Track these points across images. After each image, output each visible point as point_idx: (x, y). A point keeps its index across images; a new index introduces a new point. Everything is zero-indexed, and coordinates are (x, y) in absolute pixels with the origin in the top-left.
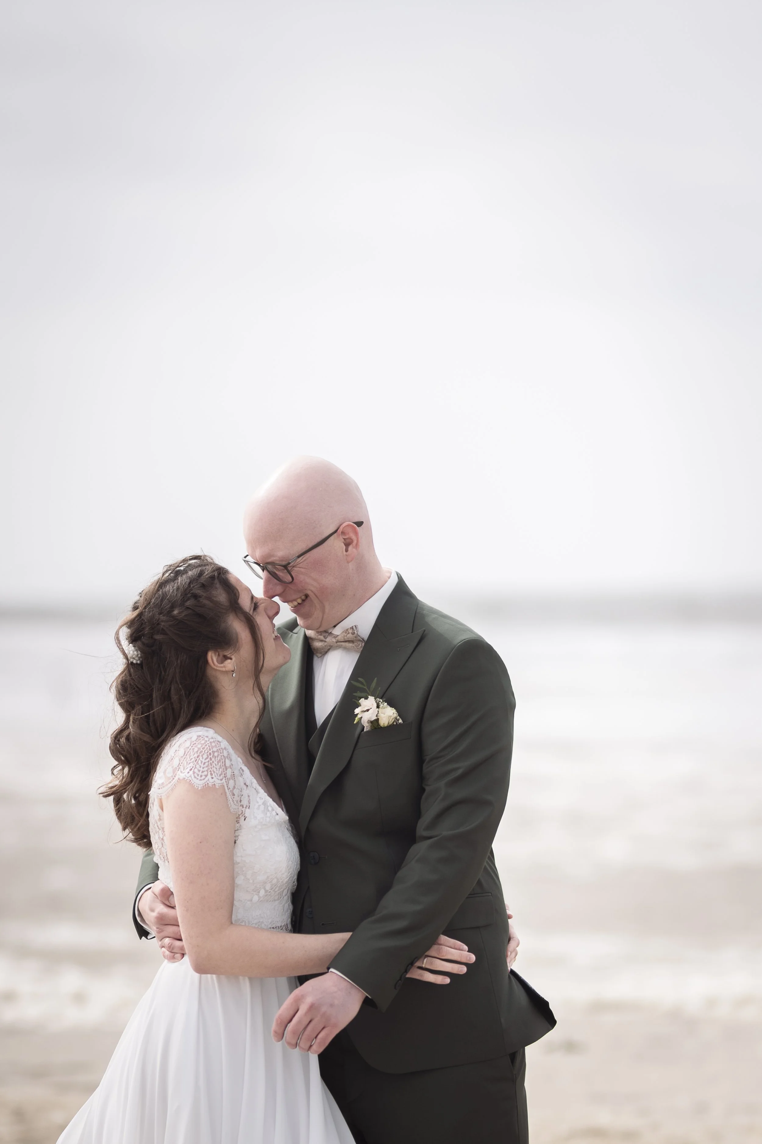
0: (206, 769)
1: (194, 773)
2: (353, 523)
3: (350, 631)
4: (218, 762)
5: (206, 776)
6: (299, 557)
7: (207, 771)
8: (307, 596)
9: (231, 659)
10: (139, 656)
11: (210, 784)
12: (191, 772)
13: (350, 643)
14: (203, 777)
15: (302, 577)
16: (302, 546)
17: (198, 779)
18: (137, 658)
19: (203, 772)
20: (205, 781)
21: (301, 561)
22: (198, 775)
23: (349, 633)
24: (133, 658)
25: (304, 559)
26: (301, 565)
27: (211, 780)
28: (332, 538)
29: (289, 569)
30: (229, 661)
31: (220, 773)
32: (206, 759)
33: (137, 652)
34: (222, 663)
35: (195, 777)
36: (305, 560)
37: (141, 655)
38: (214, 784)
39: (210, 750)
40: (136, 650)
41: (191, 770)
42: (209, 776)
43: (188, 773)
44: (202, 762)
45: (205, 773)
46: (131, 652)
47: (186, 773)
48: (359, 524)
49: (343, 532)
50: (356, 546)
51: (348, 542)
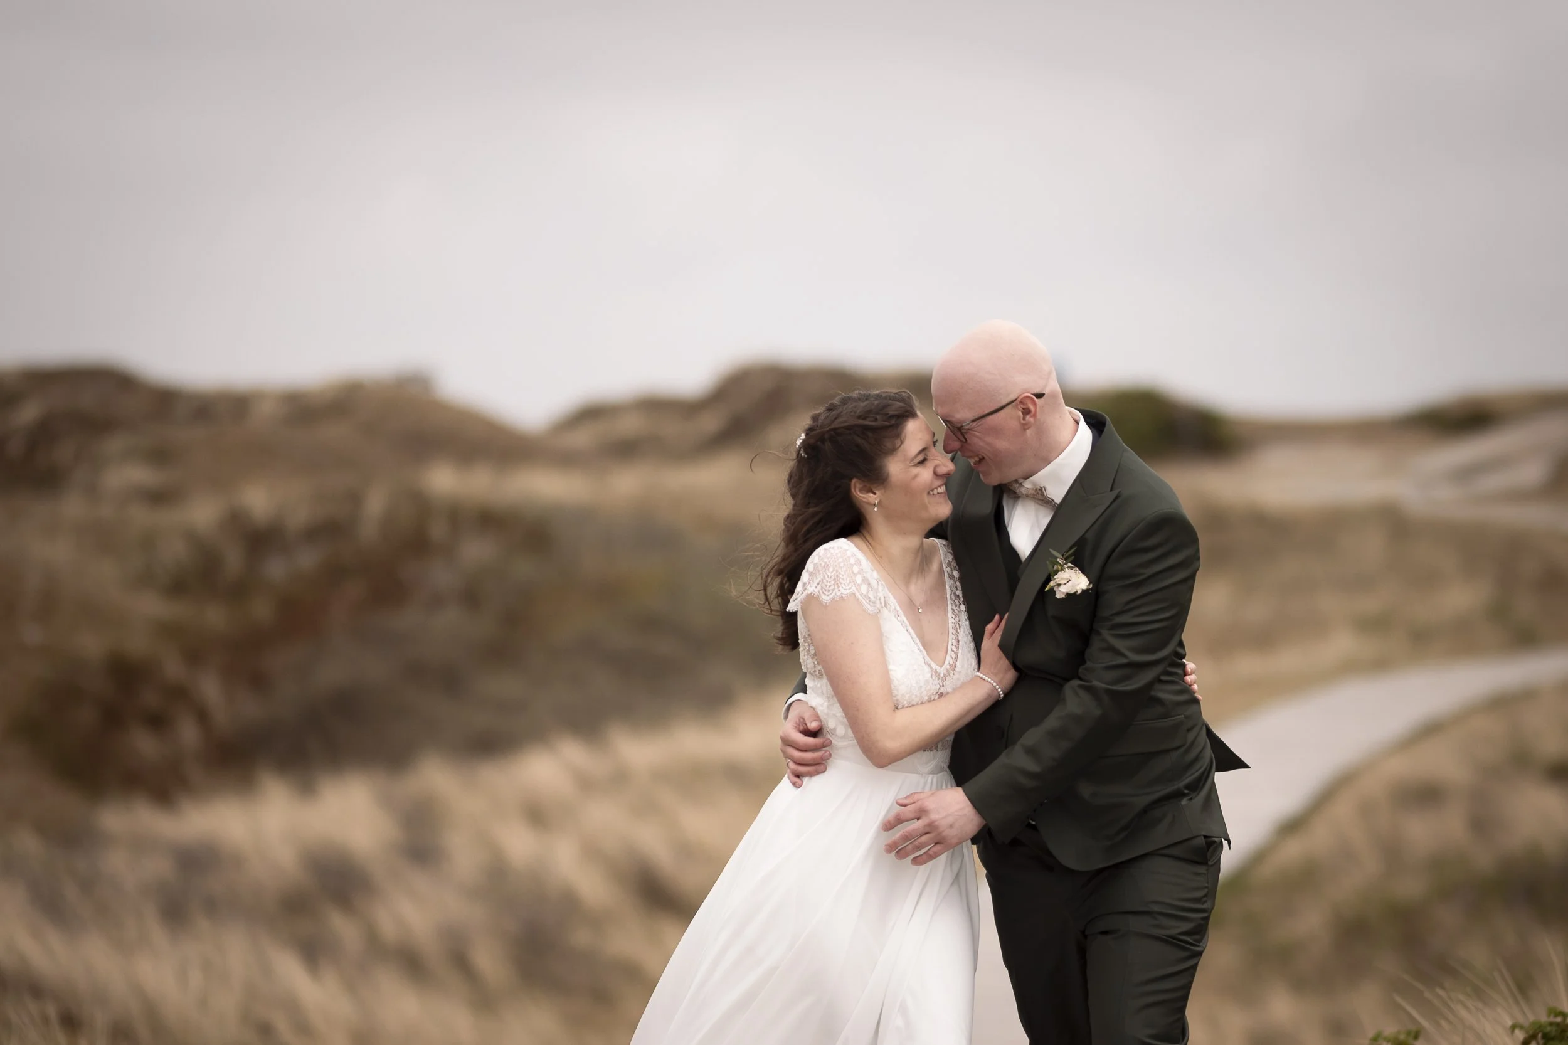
0: (833, 582)
1: (822, 588)
2: (1034, 395)
4: (845, 572)
5: (833, 590)
6: (973, 421)
7: (834, 585)
8: (983, 458)
9: (874, 494)
11: (837, 598)
12: (819, 587)
14: (831, 592)
15: (975, 440)
16: (978, 412)
17: (825, 594)
19: (830, 586)
20: (831, 596)
22: (826, 590)
25: (976, 424)
26: (976, 429)
27: (839, 594)
28: (1010, 406)
29: (963, 431)
30: (871, 495)
31: (848, 582)
32: (832, 573)
34: (865, 493)
35: (823, 593)
36: (980, 425)
38: (842, 597)
39: (835, 561)
41: (818, 584)
42: (836, 590)
43: (816, 587)
44: (828, 576)
45: (832, 587)
47: (814, 588)
48: (1039, 396)
49: (1021, 402)
50: (1035, 416)
51: (1026, 412)
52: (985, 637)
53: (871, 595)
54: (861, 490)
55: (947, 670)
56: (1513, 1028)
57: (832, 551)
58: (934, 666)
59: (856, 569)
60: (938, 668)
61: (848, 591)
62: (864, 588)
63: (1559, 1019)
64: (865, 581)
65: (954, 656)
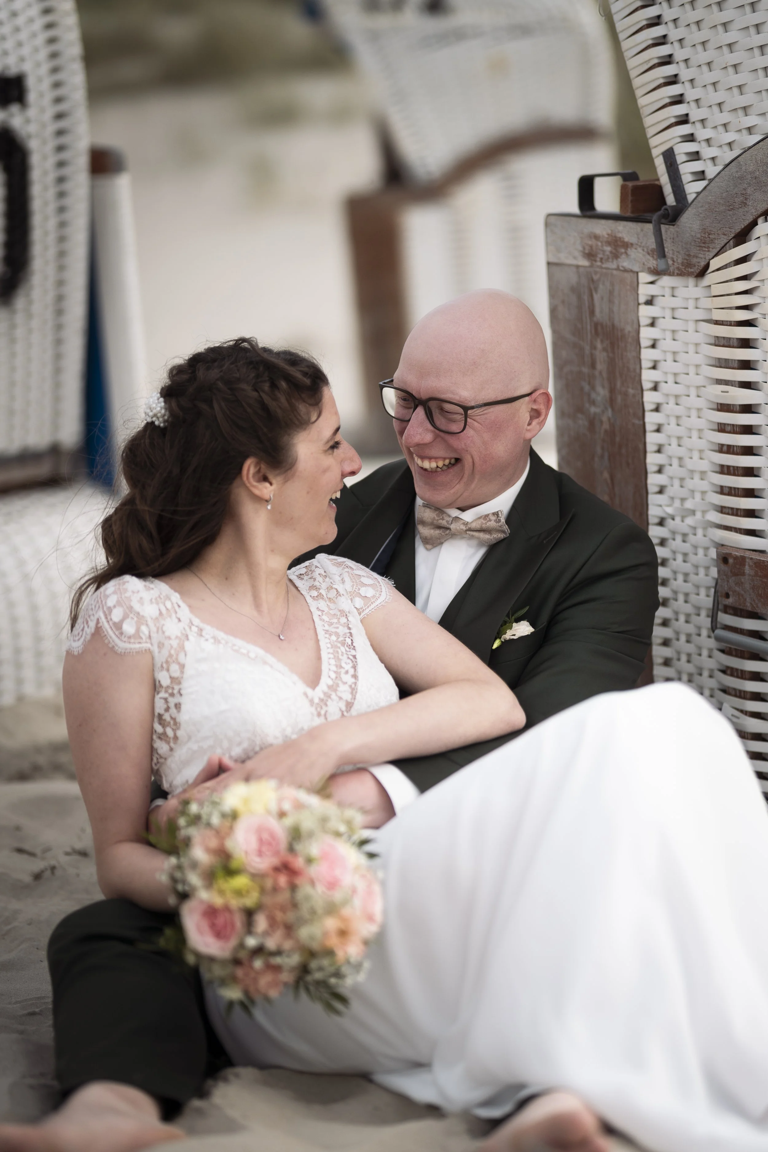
3: (493, 518)
6: (483, 405)
9: (271, 484)
10: (166, 417)
13: (486, 533)
16: (491, 395)
18: (161, 419)
21: (481, 413)
23: (490, 520)
24: (158, 418)
25: (485, 412)
28: (522, 400)
30: (267, 485)
33: (166, 411)
34: (259, 481)
37: (168, 418)
40: (166, 409)
46: (159, 409)
51: (535, 414)
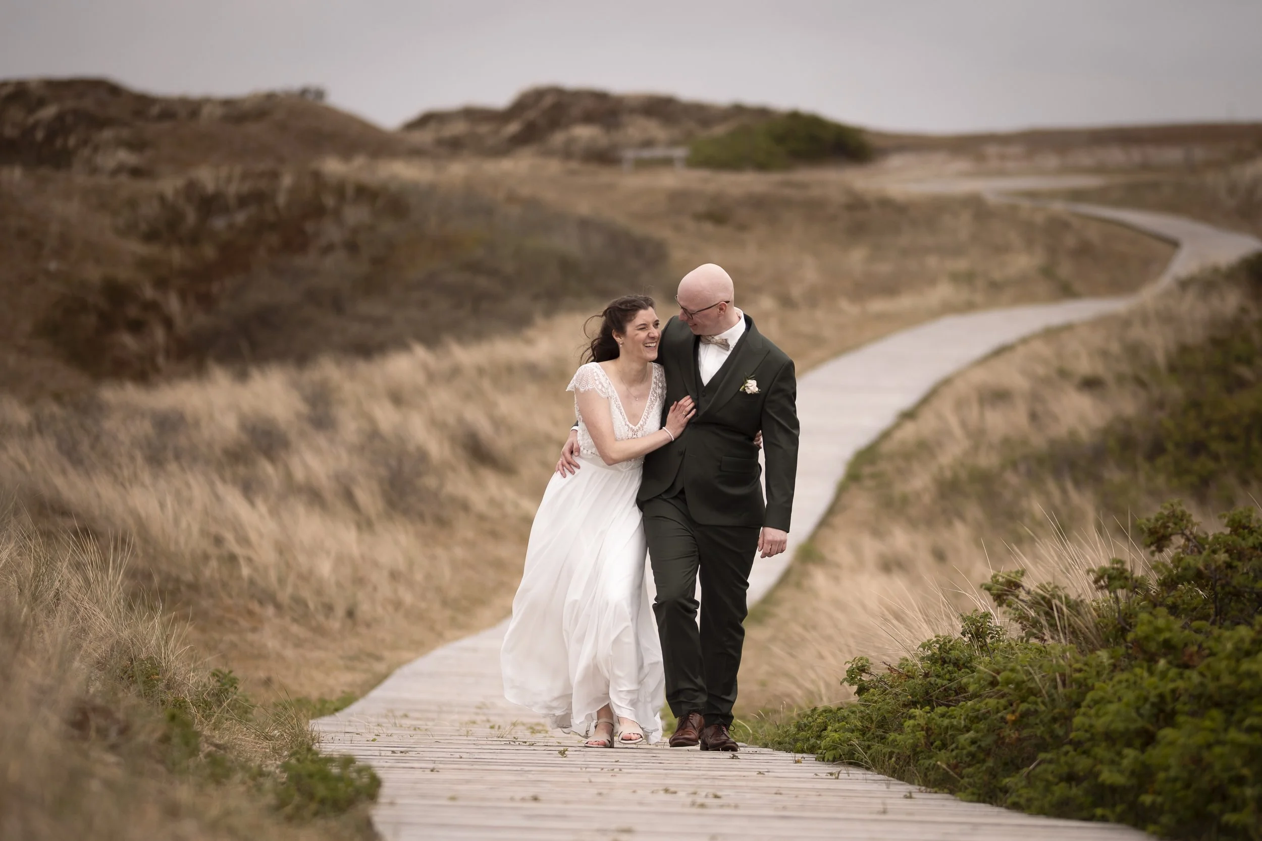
2: (725, 302)
6: (697, 311)
7: (586, 384)
8: (696, 324)
15: (696, 318)
19: (584, 384)
20: (585, 389)
26: (696, 314)
28: (714, 307)
31: (592, 383)
32: (587, 377)
36: (700, 313)
38: (589, 389)
42: (586, 386)
48: (727, 302)
49: (720, 305)
50: (725, 312)
51: (721, 309)
52: (670, 412)
53: (603, 389)
54: (616, 336)
55: (639, 427)
56: (1088, 572)
57: (587, 368)
58: (631, 426)
59: (596, 378)
60: (634, 427)
61: (592, 388)
62: (600, 386)
63: (1119, 566)
64: (600, 383)
65: (644, 420)
